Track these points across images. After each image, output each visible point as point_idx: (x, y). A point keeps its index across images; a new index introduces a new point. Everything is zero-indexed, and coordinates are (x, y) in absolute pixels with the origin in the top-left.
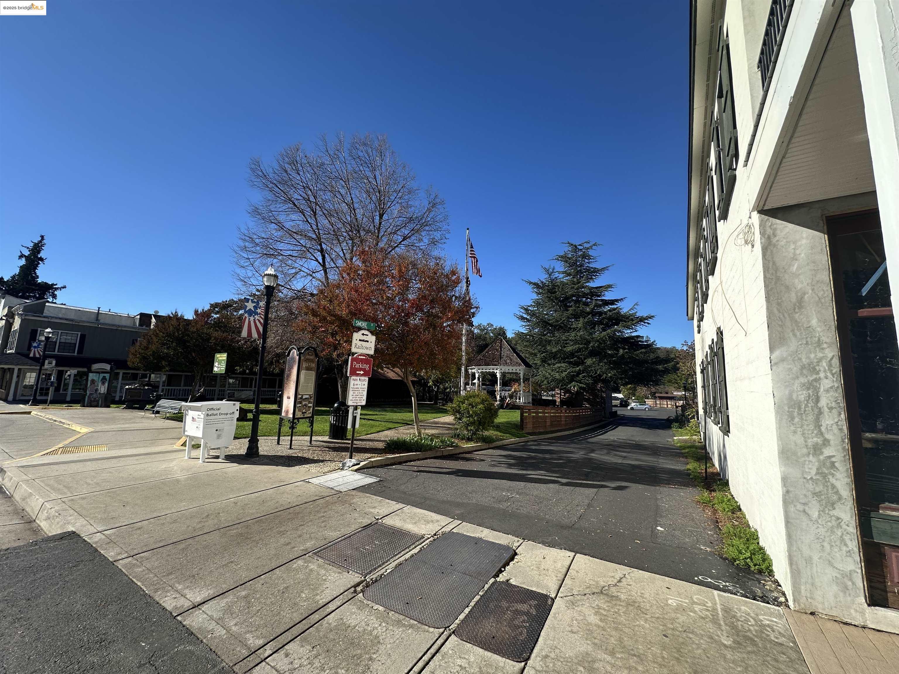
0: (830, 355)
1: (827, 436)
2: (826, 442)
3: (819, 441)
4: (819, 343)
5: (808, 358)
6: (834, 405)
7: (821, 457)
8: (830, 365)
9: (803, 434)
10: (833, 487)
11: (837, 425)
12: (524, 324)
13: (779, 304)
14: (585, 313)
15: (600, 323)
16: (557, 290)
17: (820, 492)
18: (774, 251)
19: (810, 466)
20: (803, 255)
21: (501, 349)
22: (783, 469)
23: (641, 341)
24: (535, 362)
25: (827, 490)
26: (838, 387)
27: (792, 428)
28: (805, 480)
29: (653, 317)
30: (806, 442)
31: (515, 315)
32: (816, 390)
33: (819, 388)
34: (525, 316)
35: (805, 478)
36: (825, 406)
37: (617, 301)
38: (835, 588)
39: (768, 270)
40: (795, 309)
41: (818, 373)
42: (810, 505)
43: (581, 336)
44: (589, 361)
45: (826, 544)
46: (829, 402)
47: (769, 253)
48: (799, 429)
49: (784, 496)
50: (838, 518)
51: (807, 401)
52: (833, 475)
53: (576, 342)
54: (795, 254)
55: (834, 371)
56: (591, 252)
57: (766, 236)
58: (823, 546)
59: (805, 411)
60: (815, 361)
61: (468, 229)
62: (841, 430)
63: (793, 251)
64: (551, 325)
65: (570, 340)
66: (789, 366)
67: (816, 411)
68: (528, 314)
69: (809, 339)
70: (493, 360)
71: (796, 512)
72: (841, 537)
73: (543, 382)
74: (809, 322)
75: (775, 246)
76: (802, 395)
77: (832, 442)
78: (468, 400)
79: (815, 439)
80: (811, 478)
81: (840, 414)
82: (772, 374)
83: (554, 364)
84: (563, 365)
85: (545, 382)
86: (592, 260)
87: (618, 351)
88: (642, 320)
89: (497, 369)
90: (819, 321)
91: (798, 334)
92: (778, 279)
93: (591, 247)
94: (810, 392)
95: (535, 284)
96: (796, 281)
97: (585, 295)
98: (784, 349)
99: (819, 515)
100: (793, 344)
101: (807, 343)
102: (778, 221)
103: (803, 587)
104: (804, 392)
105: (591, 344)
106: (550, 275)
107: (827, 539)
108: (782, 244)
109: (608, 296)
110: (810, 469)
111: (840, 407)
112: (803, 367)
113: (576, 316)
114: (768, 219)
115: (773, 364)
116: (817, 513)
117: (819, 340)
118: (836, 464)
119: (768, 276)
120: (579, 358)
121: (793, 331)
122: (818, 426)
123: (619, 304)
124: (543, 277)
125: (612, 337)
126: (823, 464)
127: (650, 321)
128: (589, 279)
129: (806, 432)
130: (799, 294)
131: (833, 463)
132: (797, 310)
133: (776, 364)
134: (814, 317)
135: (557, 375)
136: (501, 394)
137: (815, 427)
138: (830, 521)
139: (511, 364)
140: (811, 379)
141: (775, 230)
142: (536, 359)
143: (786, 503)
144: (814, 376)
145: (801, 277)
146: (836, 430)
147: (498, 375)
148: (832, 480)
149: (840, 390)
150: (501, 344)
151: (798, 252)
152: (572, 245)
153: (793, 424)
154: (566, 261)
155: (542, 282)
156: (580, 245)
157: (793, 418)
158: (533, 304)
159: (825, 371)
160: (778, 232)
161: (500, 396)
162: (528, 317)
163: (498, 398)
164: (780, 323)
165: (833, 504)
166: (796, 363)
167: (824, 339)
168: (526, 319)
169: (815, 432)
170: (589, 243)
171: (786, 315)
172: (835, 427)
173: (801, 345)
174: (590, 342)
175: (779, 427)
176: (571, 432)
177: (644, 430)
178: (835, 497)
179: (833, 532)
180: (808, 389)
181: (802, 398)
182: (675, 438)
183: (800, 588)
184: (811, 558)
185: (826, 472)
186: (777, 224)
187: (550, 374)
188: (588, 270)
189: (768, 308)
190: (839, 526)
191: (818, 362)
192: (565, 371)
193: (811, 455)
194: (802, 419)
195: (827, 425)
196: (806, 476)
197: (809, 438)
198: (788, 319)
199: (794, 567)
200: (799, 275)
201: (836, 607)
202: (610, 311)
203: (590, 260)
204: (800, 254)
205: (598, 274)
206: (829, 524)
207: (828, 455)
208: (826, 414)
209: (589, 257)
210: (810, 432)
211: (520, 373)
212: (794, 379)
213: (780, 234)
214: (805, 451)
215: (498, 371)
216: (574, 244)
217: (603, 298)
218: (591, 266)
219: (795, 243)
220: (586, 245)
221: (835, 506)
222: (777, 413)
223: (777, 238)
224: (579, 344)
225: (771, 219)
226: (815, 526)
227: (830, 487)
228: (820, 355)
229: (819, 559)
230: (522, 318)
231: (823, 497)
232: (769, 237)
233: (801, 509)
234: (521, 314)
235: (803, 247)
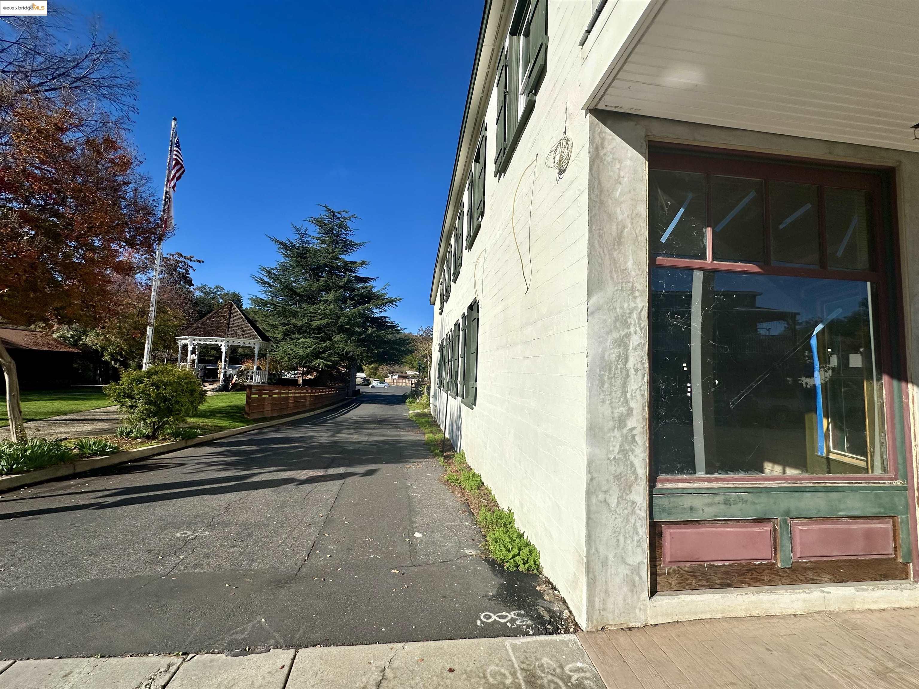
0: (640, 306)
1: (632, 404)
2: (630, 411)
3: (623, 410)
4: (633, 289)
5: (622, 307)
6: (639, 366)
7: (625, 431)
8: (640, 318)
9: (611, 403)
10: (632, 465)
11: (641, 390)
12: (263, 289)
13: (600, 236)
14: (337, 286)
15: (352, 299)
16: (308, 255)
17: (620, 474)
18: (601, 167)
19: (614, 443)
20: (626, 179)
21: (230, 316)
22: (590, 450)
23: (387, 322)
24: (275, 336)
25: (627, 470)
26: (644, 344)
27: (602, 396)
28: (609, 461)
29: (400, 299)
30: (612, 413)
31: (253, 277)
32: (626, 347)
33: (629, 346)
34: (267, 279)
35: (609, 459)
36: (632, 367)
37: (370, 279)
38: (625, 589)
39: (593, 190)
40: (614, 245)
41: (629, 328)
42: (611, 492)
43: (330, 310)
44: (336, 338)
45: (622, 539)
46: (636, 362)
47: (595, 168)
48: (608, 398)
49: (588, 485)
50: (633, 503)
51: (618, 361)
52: (633, 451)
53: (325, 316)
54: (619, 176)
55: (642, 326)
56: (349, 223)
57: (595, 146)
58: (618, 540)
59: (615, 374)
60: (628, 311)
61: (175, 119)
62: (643, 395)
63: (618, 171)
64: (298, 294)
65: (319, 314)
66: (605, 317)
67: (624, 372)
68: (270, 278)
69: (624, 285)
70: (217, 329)
71: (598, 503)
72: (634, 525)
73: (284, 358)
74: (626, 263)
75: (602, 160)
76: (613, 354)
77: (635, 412)
78: (149, 377)
79: (621, 409)
80: (614, 458)
81: (644, 377)
82: (588, 326)
83: (298, 339)
84: (308, 340)
85: (286, 359)
86: (350, 233)
87: (367, 329)
88: (391, 301)
89: (222, 341)
90: (634, 262)
91: (615, 277)
92: (602, 203)
93: (350, 218)
94: (621, 350)
95: (281, 243)
96: (618, 210)
97: (338, 268)
98: (601, 294)
99: (618, 502)
100: (610, 289)
101: (622, 290)
102: (607, 130)
103: (597, 599)
104: (616, 350)
105: (341, 320)
106: (302, 236)
107: (623, 530)
108: (609, 159)
109: (362, 273)
110: (614, 446)
111: (644, 368)
112: (617, 319)
113: (327, 289)
114: (598, 124)
115: (590, 314)
116: (616, 501)
117: (633, 286)
118: (637, 438)
119: (592, 196)
120: (326, 333)
121: (611, 272)
122: (625, 392)
123: (372, 283)
124: (293, 238)
125: (361, 315)
126: (625, 438)
127: (398, 303)
128: (343, 252)
129: (613, 400)
130: (620, 227)
131: (634, 436)
132: (616, 247)
133: (592, 313)
134: (631, 257)
135: (301, 351)
136: (225, 372)
137: (622, 393)
138: (626, 509)
139: (243, 335)
140: (623, 334)
141: (603, 139)
142: (276, 332)
143: (589, 493)
144: (626, 331)
145: (623, 205)
146: (639, 397)
147: (224, 349)
148: (632, 458)
149: (646, 348)
150: (230, 311)
151: (622, 174)
152: (330, 210)
153: (603, 391)
154: (321, 227)
155: (292, 243)
156: (338, 213)
157: (603, 384)
158: (278, 268)
159: (635, 325)
160: (606, 143)
161: (224, 376)
162: (271, 282)
163: (221, 377)
164: (600, 260)
165: (630, 487)
166: (611, 313)
167: (638, 286)
168: (268, 283)
169: (622, 399)
170: (347, 212)
171: (606, 250)
172: (638, 392)
173: (617, 290)
174: (339, 318)
175: (590, 396)
176: (312, 413)
177: (383, 406)
178: (633, 478)
179: (628, 521)
180: (619, 346)
181: (613, 357)
182: (410, 412)
183: (594, 601)
184: (607, 558)
185: (628, 448)
186: (605, 133)
187: (292, 350)
188: (344, 241)
189: (589, 240)
190: (633, 512)
191: (630, 313)
192: (309, 347)
193: (616, 430)
194: (611, 384)
195: (632, 390)
196: (610, 456)
197: (615, 408)
198: (607, 257)
199: (591, 575)
200: (621, 203)
201: (624, 612)
202: (362, 288)
203: (347, 232)
204: (623, 177)
205: (354, 248)
206: (626, 511)
207: (630, 427)
208: (632, 376)
209: (346, 228)
210: (617, 401)
211: (254, 348)
212: (608, 333)
213: (609, 147)
214: (611, 423)
215: (223, 344)
216: (332, 209)
217: (357, 274)
218: (348, 238)
219: (620, 162)
220: (344, 214)
221: (632, 488)
222: (589, 376)
223: (605, 151)
224: (328, 318)
225: (601, 124)
226: (614, 517)
227: (629, 466)
228: (633, 305)
229: (614, 558)
230: (263, 282)
231: (622, 479)
232: (597, 149)
233: (603, 499)
234: (261, 276)
235: (626, 170)
